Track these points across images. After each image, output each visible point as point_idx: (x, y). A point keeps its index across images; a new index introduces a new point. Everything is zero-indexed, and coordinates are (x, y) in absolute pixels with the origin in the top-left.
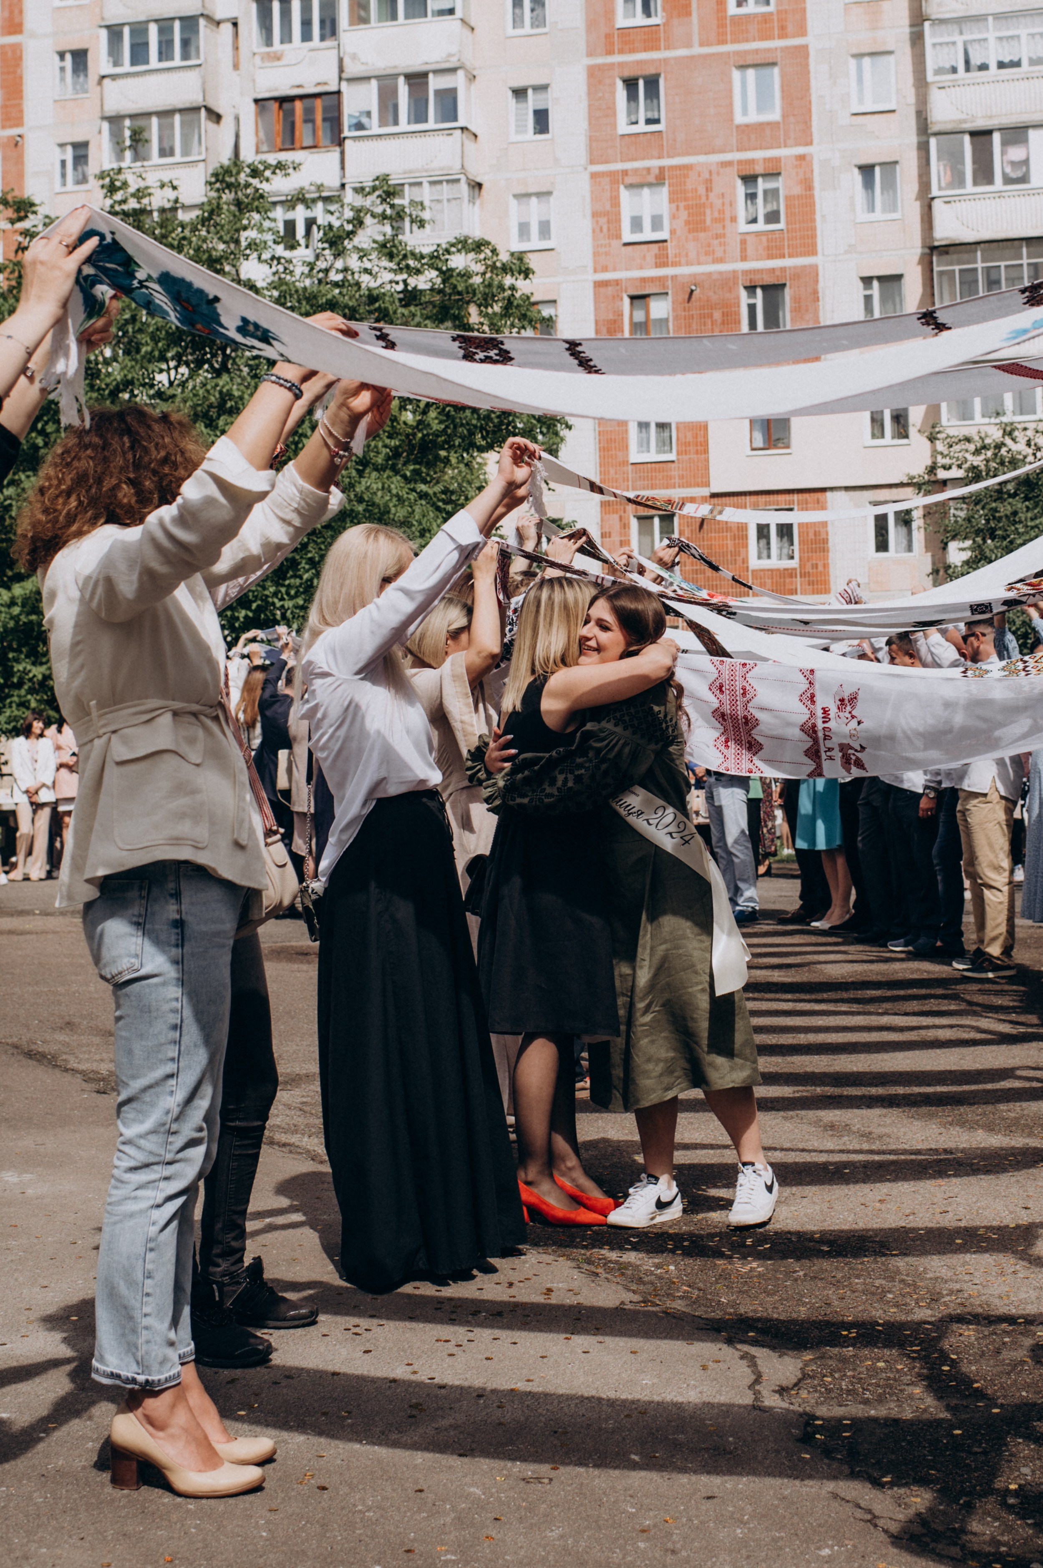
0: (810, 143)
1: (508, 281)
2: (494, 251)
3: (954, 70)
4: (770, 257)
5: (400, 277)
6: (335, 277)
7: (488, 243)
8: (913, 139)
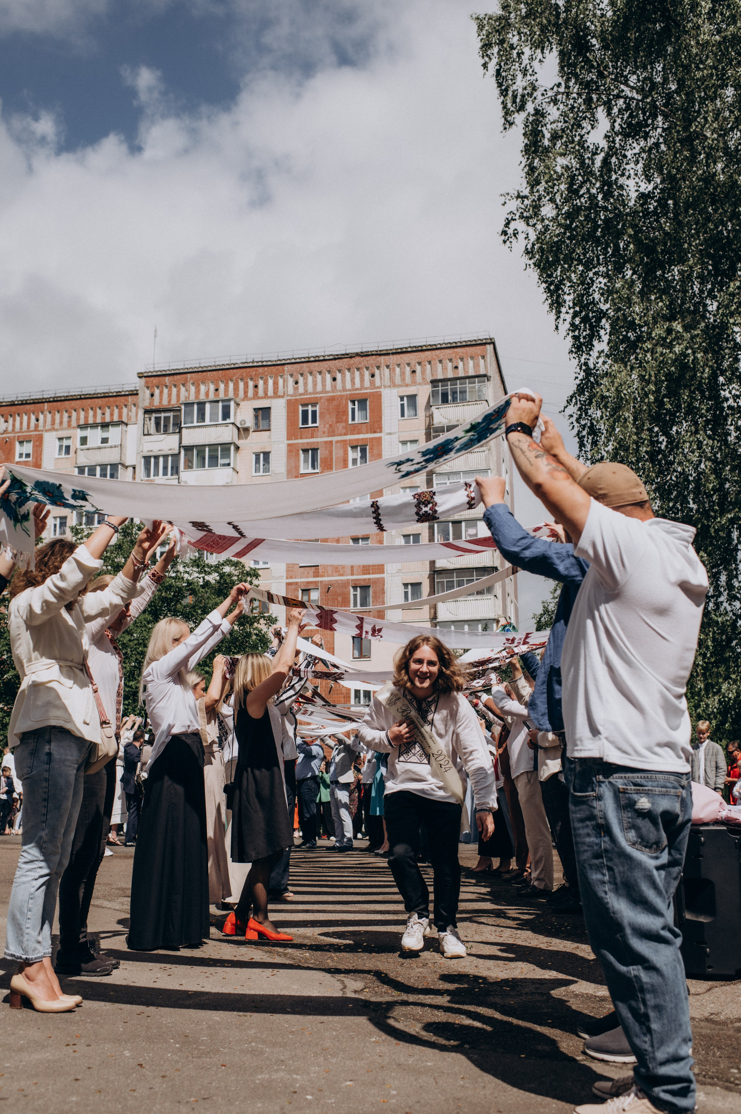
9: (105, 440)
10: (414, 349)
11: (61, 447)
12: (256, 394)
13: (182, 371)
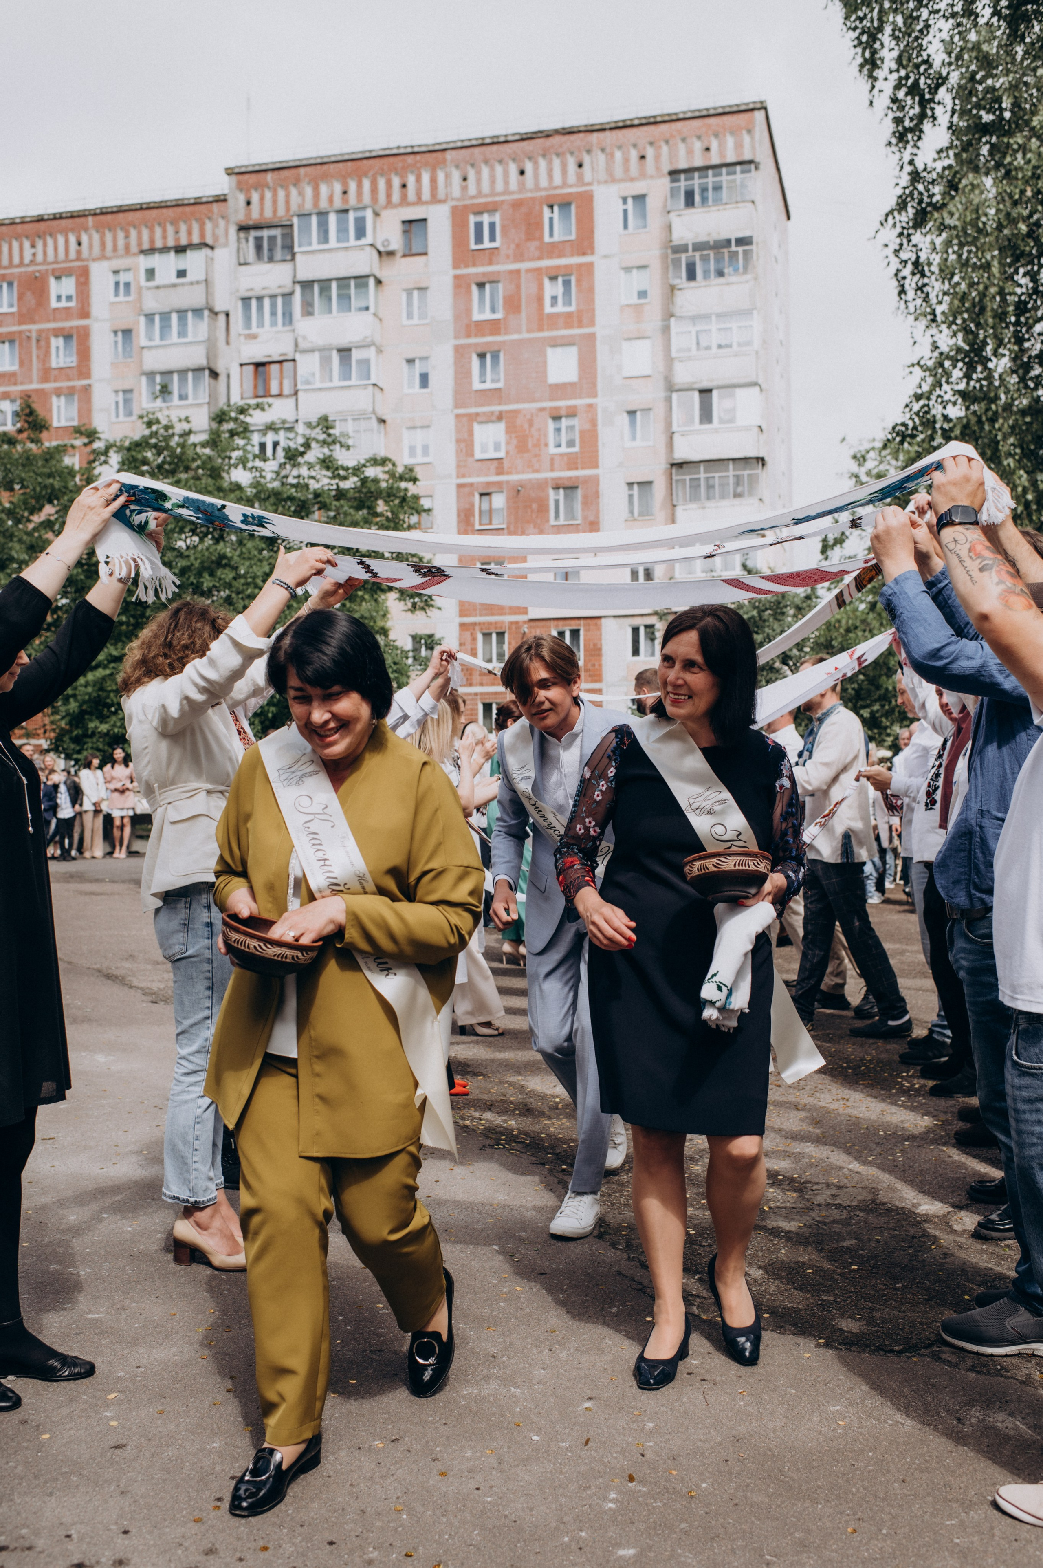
0: (595, 396)
1: (403, 485)
2: (394, 465)
3: (689, 350)
4: (570, 469)
5: (334, 482)
6: (291, 480)
7: (390, 460)
8: (662, 394)
9: (182, 274)
10: (644, 121)
11: (117, 284)
12: (404, 197)
13: (291, 164)
